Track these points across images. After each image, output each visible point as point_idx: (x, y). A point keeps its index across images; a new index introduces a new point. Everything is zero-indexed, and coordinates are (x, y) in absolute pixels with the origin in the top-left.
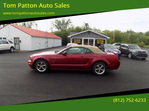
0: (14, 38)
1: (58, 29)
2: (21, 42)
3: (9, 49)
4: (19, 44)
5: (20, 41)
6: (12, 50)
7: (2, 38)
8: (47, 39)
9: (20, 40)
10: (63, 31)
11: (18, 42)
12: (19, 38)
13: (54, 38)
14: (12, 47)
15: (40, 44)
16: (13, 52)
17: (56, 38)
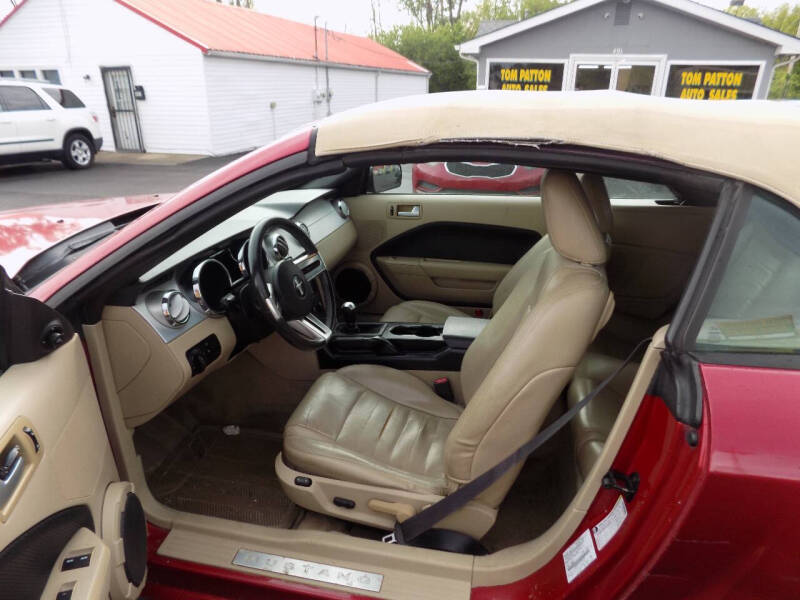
0: (105, 71)
1: (413, 10)
2: (143, 98)
3: (57, 144)
4: (134, 111)
5: (140, 89)
6: (82, 154)
7: (17, 74)
8: (322, 73)
9: (138, 82)
10: (443, 22)
11: (126, 98)
12: (127, 69)
13: (375, 70)
14: (80, 134)
15: (273, 106)
16: (92, 165)
17: (388, 71)
